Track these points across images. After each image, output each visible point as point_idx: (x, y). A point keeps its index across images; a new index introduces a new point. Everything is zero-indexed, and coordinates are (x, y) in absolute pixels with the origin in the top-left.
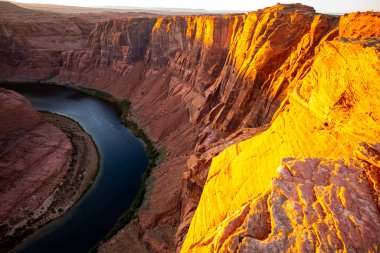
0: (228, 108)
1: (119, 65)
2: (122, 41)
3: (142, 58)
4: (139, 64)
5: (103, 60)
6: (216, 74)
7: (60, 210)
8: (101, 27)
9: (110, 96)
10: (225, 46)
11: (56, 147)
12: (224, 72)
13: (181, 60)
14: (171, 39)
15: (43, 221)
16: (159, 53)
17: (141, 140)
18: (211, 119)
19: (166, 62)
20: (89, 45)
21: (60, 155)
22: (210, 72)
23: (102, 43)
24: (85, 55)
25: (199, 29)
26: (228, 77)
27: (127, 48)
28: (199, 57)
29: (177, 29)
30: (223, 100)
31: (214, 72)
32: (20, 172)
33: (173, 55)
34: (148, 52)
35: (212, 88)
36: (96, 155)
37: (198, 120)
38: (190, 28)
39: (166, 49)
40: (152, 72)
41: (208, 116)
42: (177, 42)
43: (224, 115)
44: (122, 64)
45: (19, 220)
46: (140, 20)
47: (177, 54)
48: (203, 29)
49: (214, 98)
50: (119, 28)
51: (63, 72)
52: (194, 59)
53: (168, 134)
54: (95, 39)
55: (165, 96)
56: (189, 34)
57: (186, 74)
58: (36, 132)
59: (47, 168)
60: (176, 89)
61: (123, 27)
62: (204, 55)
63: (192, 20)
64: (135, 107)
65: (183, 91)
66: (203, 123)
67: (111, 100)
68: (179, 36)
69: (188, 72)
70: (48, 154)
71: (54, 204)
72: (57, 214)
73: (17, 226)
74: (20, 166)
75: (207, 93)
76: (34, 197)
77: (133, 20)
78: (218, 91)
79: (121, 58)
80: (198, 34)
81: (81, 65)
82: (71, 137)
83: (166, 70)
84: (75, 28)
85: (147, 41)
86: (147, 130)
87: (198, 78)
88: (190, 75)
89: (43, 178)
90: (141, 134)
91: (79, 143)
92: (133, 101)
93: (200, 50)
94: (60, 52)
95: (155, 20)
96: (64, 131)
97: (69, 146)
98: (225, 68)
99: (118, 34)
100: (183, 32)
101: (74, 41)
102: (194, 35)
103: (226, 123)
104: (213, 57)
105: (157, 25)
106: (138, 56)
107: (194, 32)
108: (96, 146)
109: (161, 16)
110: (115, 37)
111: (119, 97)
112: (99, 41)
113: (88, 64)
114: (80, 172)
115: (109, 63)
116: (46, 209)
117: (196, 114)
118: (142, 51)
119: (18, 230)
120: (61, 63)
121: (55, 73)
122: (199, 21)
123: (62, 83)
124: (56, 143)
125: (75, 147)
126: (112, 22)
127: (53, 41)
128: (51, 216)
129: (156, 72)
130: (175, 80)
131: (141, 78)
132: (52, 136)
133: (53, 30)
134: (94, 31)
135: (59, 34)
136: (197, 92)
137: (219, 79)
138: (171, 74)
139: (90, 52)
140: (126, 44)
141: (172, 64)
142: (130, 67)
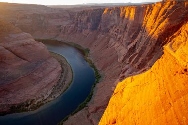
0: (140, 55)
1: (85, 32)
2: (88, 20)
3: (96, 28)
4: (95, 31)
5: (78, 29)
6: (134, 37)
7: (54, 97)
8: (79, 14)
9: (80, 46)
10: (141, 22)
11: (55, 68)
12: (139, 36)
13: (116, 29)
14: (112, 19)
15: (47, 101)
16: (105, 26)
17: (93, 69)
18: (130, 61)
19: (108, 31)
20: (73, 22)
21: (56, 72)
22: (131, 36)
23: (79, 21)
24: (71, 27)
25: (126, 13)
26: (141, 39)
27: (90, 23)
28: (125, 28)
29: (115, 14)
30: (137, 51)
31: (133, 36)
32: (41, 78)
33: (112, 27)
34: (100, 25)
35: (132, 45)
36: (71, 74)
37: (123, 61)
38: (122, 13)
39: (109, 24)
40: (101, 35)
41: (128, 59)
42: (114, 20)
43: (137, 59)
44: (87, 31)
45: (39, 98)
46: (97, 10)
47: (114, 27)
48: (129, 13)
49: (132, 50)
50: (87, 14)
51: (61, 35)
52: (123, 29)
53: (107, 67)
54: (76, 20)
55: (107, 47)
56: (121, 15)
57: (118, 37)
58: (48, 61)
59: (50, 77)
60: (113, 44)
61: (89, 13)
62: (128, 27)
63: (123, 9)
64: (91, 52)
65: (116, 45)
66: (125, 63)
67: (81, 48)
68: (116, 18)
69: (119, 36)
70: (52, 71)
71: (52, 94)
72: (53, 99)
73: (38, 101)
74: (41, 75)
75: (129, 47)
76: (45, 89)
77: (94, 10)
78: (134, 46)
80: (126, 16)
81: (69, 31)
82: (62, 64)
83: (108, 35)
84: (68, 15)
85: (100, 20)
86: (96, 64)
87: (124, 39)
88: (120, 38)
89: (49, 82)
90: (93, 66)
91: (65, 68)
92: (91, 49)
93: (126, 25)
94: (60, 26)
95: (105, 10)
96: (59, 62)
97: (60, 69)
98: (140, 34)
99: (86, 17)
100: (118, 15)
101: (67, 21)
102: (124, 16)
103: (138, 64)
104: (133, 28)
105: (105, 12)
106: (95, 27)
107: (124, 15)
108: (72, 70)
109: (107, 7)
110: (85, 18)
111: (84, 47)
112: (77, 20)
113: (72, 31)
114: (64, 81)
115: (81, 31)
116: (49, 96)
117: (122, 58)
118: (97, 25)
119: (38, 102)
120: (60, 31)
121: (58, 35)
122: (127, 10)
123: (60, 40)
124: (55, 67)
125: (63, 69)
126: (84, 11)
127: (58, 21)
128: (51, 99)
129: (103, 35)
130: (112, 39)
131: (96, 38)
132: (54, 64)
133: (59, 16)
134: (76, 16)
135: (61, 18)
136: (123, 46)
137: (136, 40)
138: (110, 37)
139: (73, 26)
140: (89, 22)
141: (111, 32)
142: (91, 33)
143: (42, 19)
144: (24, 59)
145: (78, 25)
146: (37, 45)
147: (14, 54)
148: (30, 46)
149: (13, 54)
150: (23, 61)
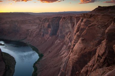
1: (46, 37)
13: (69, 37)
14: (66, 26)
16: (61, 33)
19: (64, 37)
23: (42, 27)
29: (69, 22)
39: (64, 31)
40: (58, 41)
42: (69, 27)
44: (48, 36)
46: (56, 18)
47: (69, 34)
50: (48, 21)
51: (28, 38)
54: (40, 25)
60: (62, 53)
68: (70, 25)
77: (53, 18)
79: (47, 33)
81: (34, 35)
83: (63, 41)
94: (28, 30)
99: (48, 23)
105: (61, 19)
106: (54, 33)
115: (43, 35)
118: (56, 31)
127: (29, 26)
129: (60, 41)
135: (32, 23)
138: (64, 44)
139: (38, 30)
140: (50, 28)
141: (66, 38)
142: (50, 38)
143: (16, 24)
145: (42, 30)
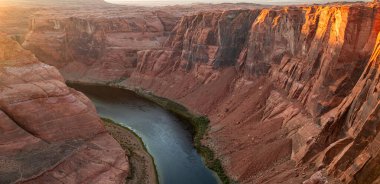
0: (359, 146)
1: (201, 70)
2: (211, 40)
3: (232, 62)
4: (228, 71)
5: (183, 62)
6: (343, 91)
8: (187, 22)
9: (185, 109)
10: (365, 49)
11: (112, 165)
12: (357, 89)
13: (288, 67)
14: (278, 38)
16: (257, 57)
17: (215, 175)
18: (327, 160)
19: (266, 69)
20: (169, 44)
21: (113, 176)
22: (333, 88)
23: (186, 41)
24: (163, 55)
25: (322, 24)
26: (364, 97)
27: (216, 48)
28: (317, 64)
29: (289, 24)
30: (351, 132)
31: (340, 88)
33: (277, 60)
34: (243, 54)
35: (334, 113)
37: (305, 159)
38: (307, 22)
39: (268, 52)
40: (244, 82)
41: (322, 155)
42: (285, 42)
43: (350, 158)
44: (206, 68)
46: (237, 13)
47: (284, 59)
48: (329, 24)
49: (335, 129)
50: (208, 23)
51: (135, 75)
52: (309, 68)
53: (254, 173)
54: (178, 36)
55: (259, 117)
56: (306, 30)
57: (294, 89)
58: (94, 142)
60: (276, 109)
61: (213, 22)
62: (325, 62)
63: (313, 11)
64: (214, 128)
65: (286, 112)
66: (312, 165)
67: (184, 114)
68: (290, 35)
69: (297, 85)
70: (101, 172)
75: (325, 120)
77: (228, 13)
78: (343, 118)
79: (205, 61)
80: (320, 32)
81: (157, 67)
82: (130, 155)
83: (264, 81)
84: (157, 24)
85: (242, 41)
86: (226, 162)
87: (313, 96)
88: (299, 92)
90: (217, 166)
91: (138, 165)
92: (213, 118)
93: (320, 56)
94: (135, 51)
95: (258, 12)
96: (124, 147)
97: (125, 167)
98: (361, 83)
99: (207, 30)
100: (297, 27)
101: (153, 39)
102: (313, 33)
103: (351, 170)
104: (341, 66)
105: (260, 18)
106: (228, 60)
107: (313, 29)
108: (156, 172)
109: (266, 7)
110: (203, 33)
111: (195, 112)
112: (182, 39)
113: (164, 67)
115: (190, 67)
117: (303, 150)
118: (235, 53)
120: (134, 64)
121: (127, 76)
122: (324, 14)
123: (132, 88)
124: (112, 160)
125: (132, 168)
126: (201, 15)
127: (131, 38)
129: (251, 82)
130: (276, 95)
131: (229, 89)
132: (110, 152)
133: (133, 25)
134: (178, 27)
135: (139, 30)
136: (306, 114)
137: (348, 100)
138: (272, 87)
139: (169, 52)
140: (214, 44)
141: (275, 73)
142: (216, 73)
143: (90, 31)
144: (34, 133)
145: (184, 51)
146: (72, 97)
147: (11, 117)
148: (53, 100)
149: (7, 118)
150: (31, 137)
